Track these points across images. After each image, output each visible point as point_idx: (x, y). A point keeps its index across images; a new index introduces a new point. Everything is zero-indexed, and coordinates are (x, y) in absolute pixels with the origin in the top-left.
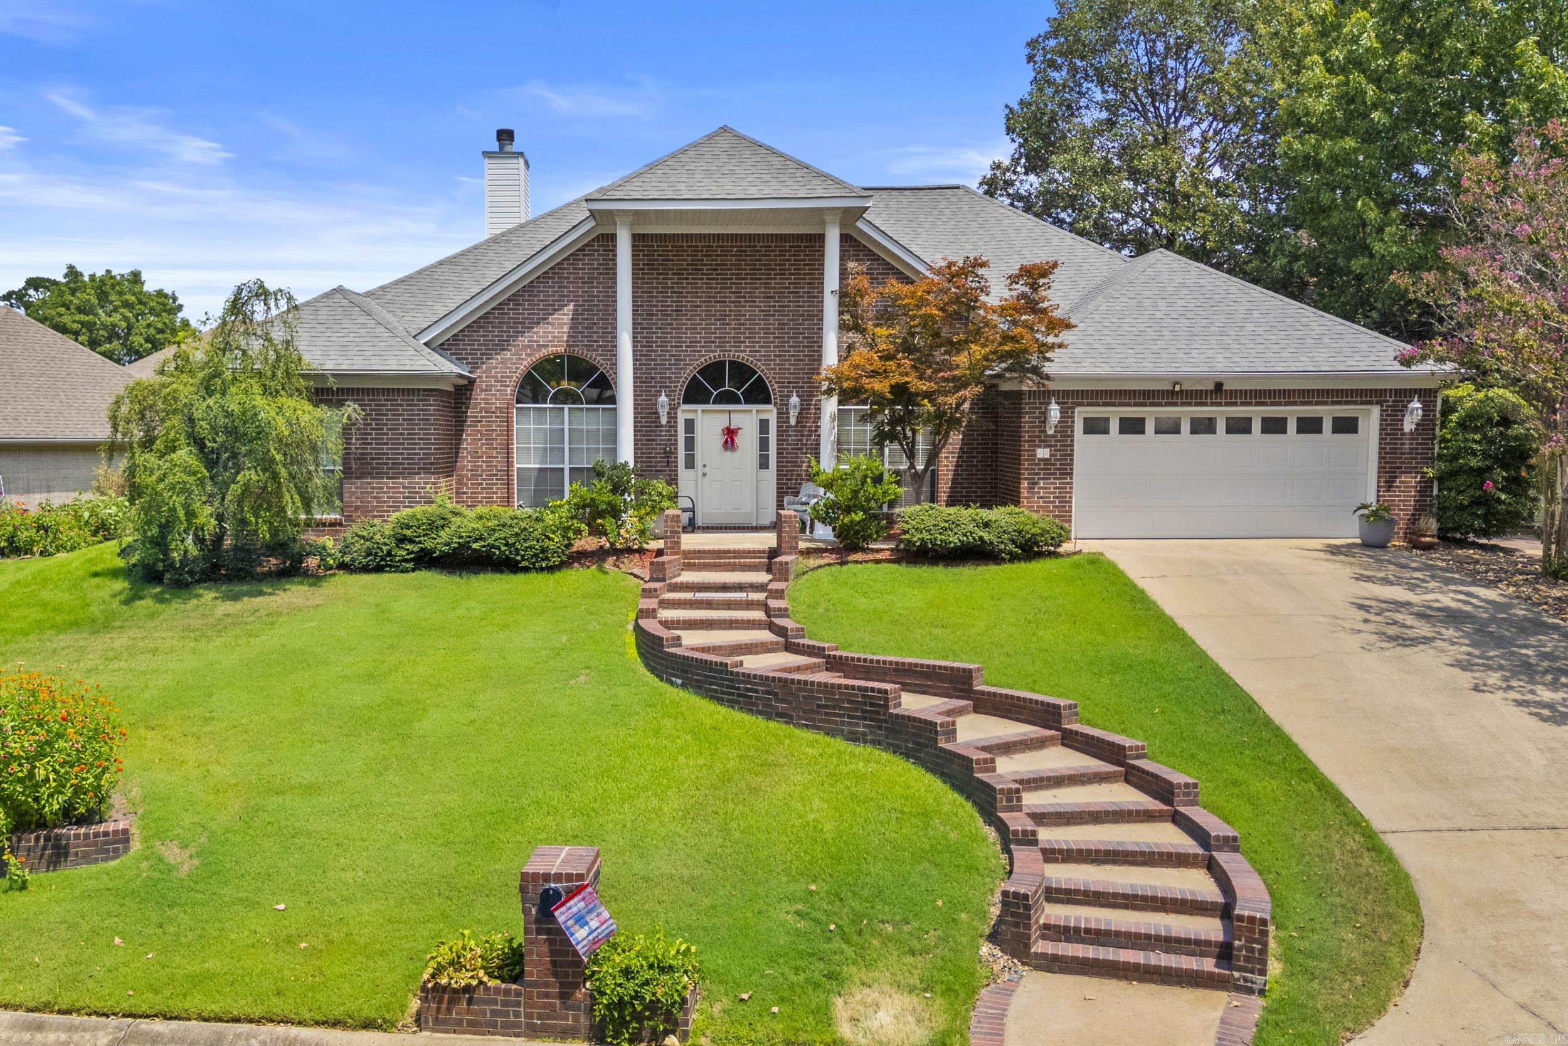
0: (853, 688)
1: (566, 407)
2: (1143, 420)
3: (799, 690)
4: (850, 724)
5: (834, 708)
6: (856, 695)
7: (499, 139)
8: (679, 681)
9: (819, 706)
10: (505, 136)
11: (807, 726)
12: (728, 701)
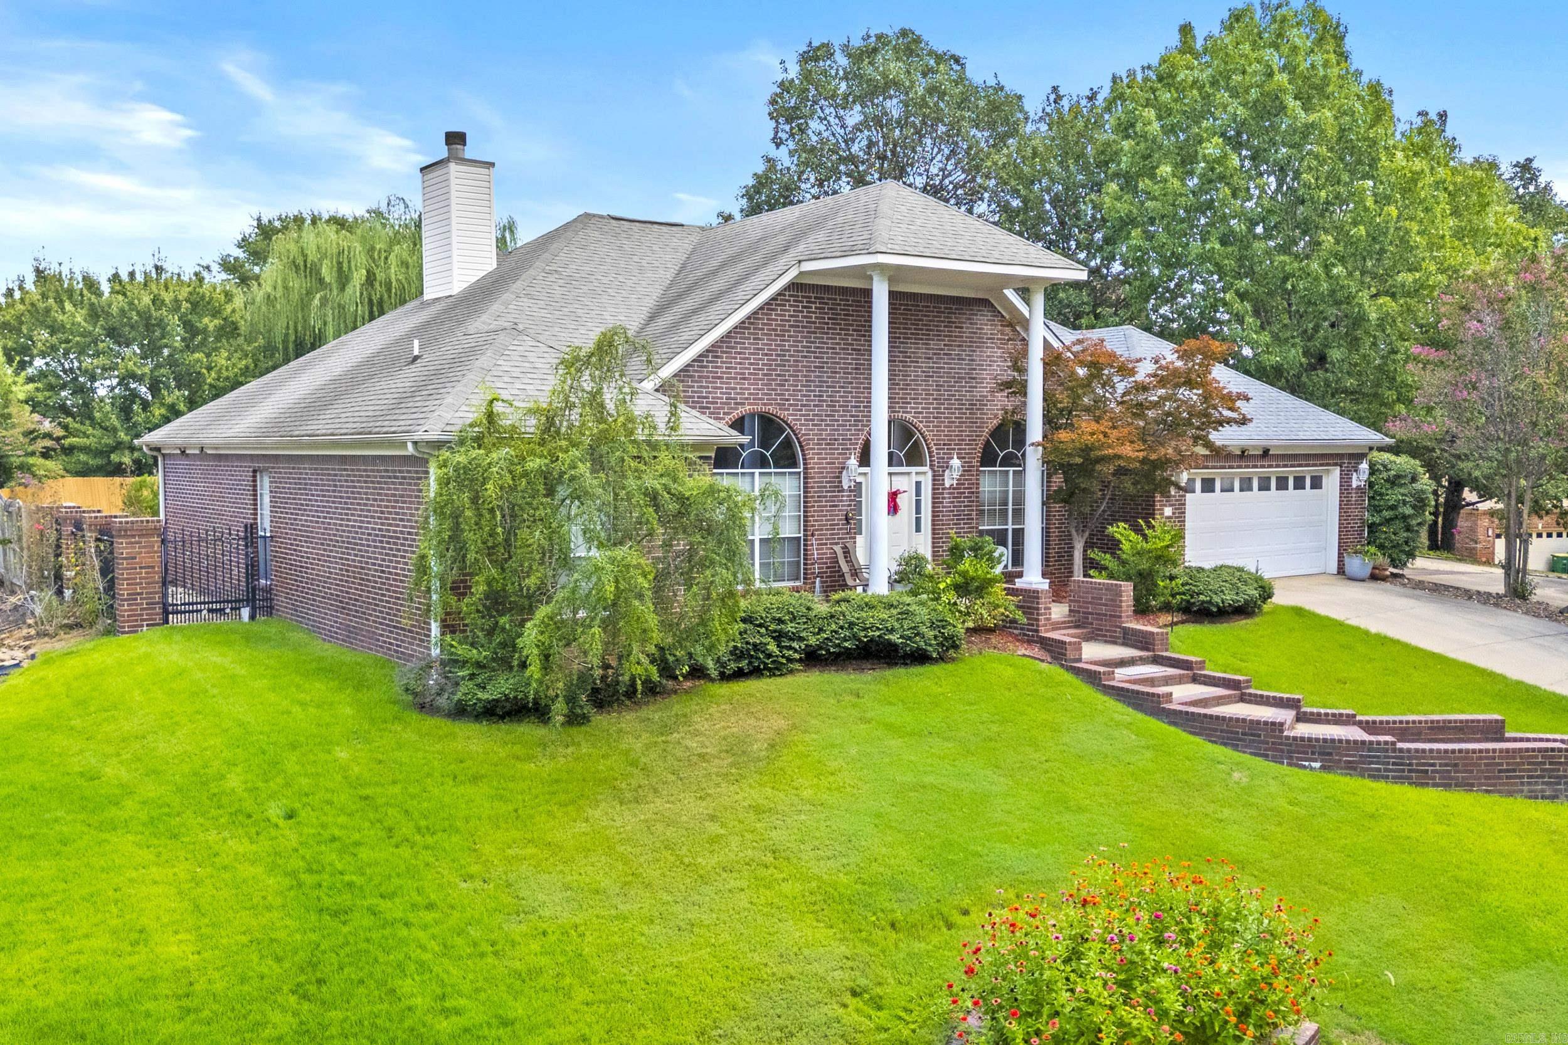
0: (1533, 750)
1: (757, 471)
2: (1214, 479)
3: (1481, 758)
4: (1529, 783)
5: (1514, 771)
6: (1536, 757)
7: (448, 143)
8: (1317, 765)
9: (1500, 771)
10: (455, 139)
11: (1487, 791)
12: (1393, 777)
